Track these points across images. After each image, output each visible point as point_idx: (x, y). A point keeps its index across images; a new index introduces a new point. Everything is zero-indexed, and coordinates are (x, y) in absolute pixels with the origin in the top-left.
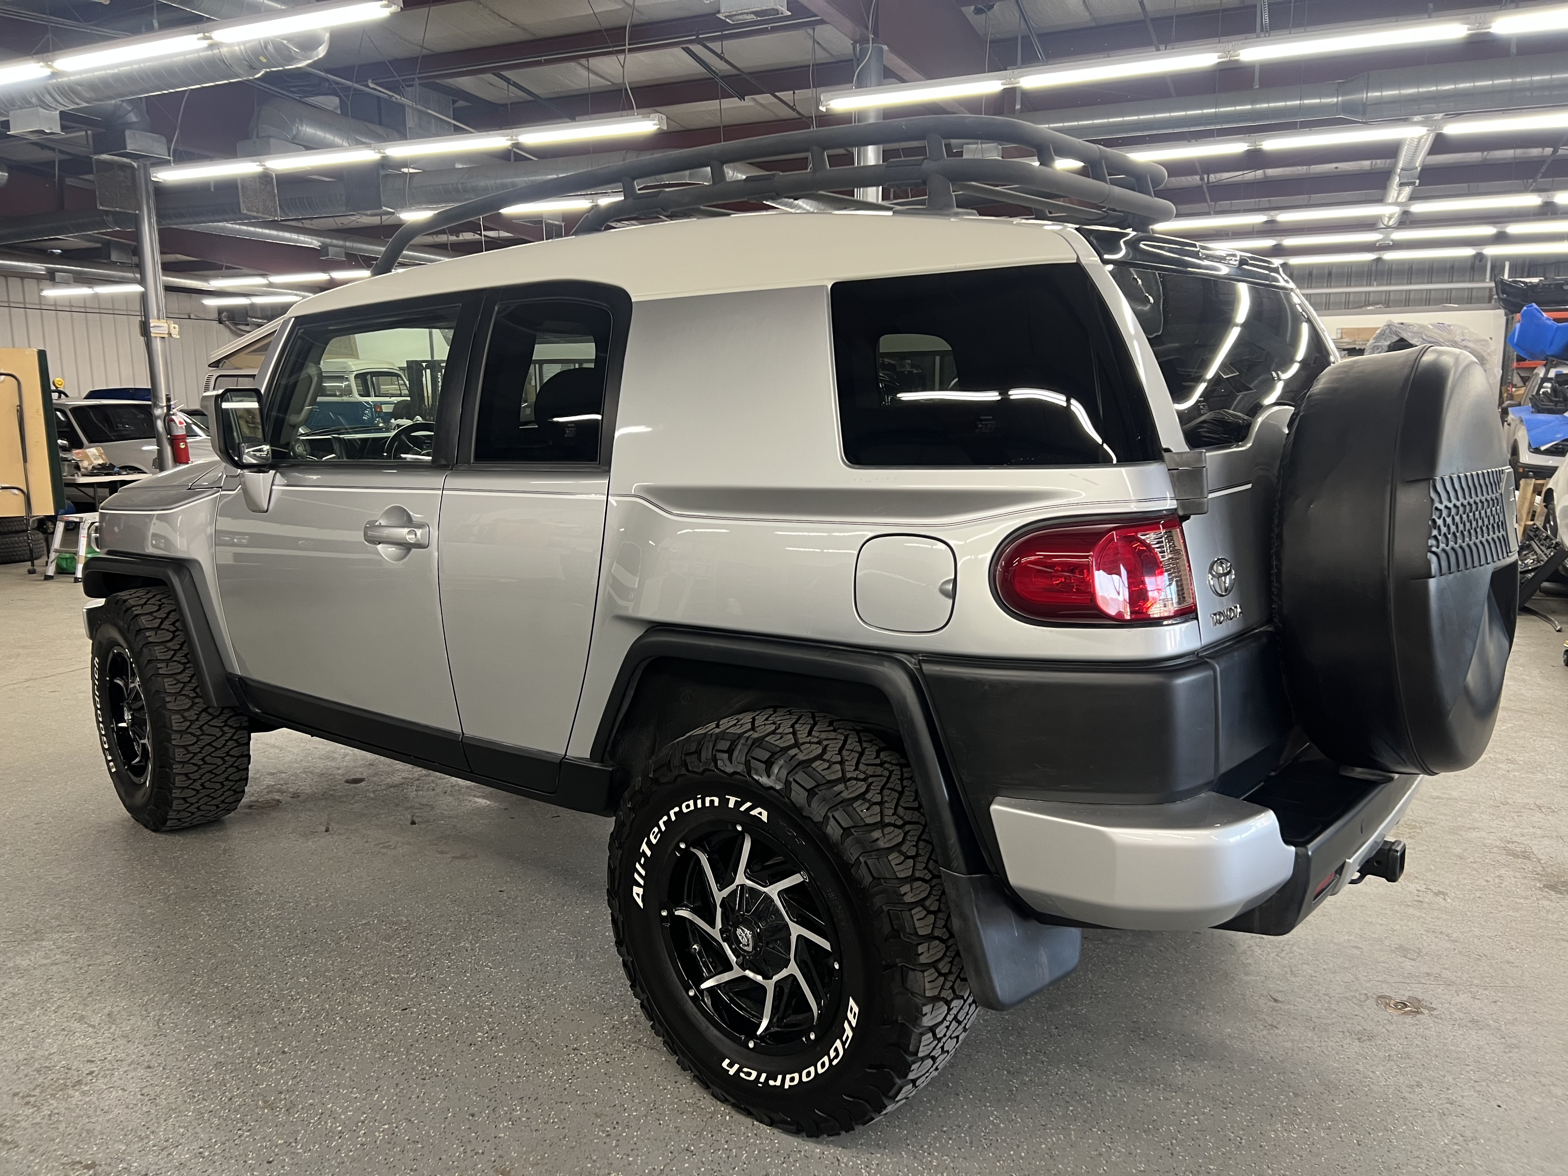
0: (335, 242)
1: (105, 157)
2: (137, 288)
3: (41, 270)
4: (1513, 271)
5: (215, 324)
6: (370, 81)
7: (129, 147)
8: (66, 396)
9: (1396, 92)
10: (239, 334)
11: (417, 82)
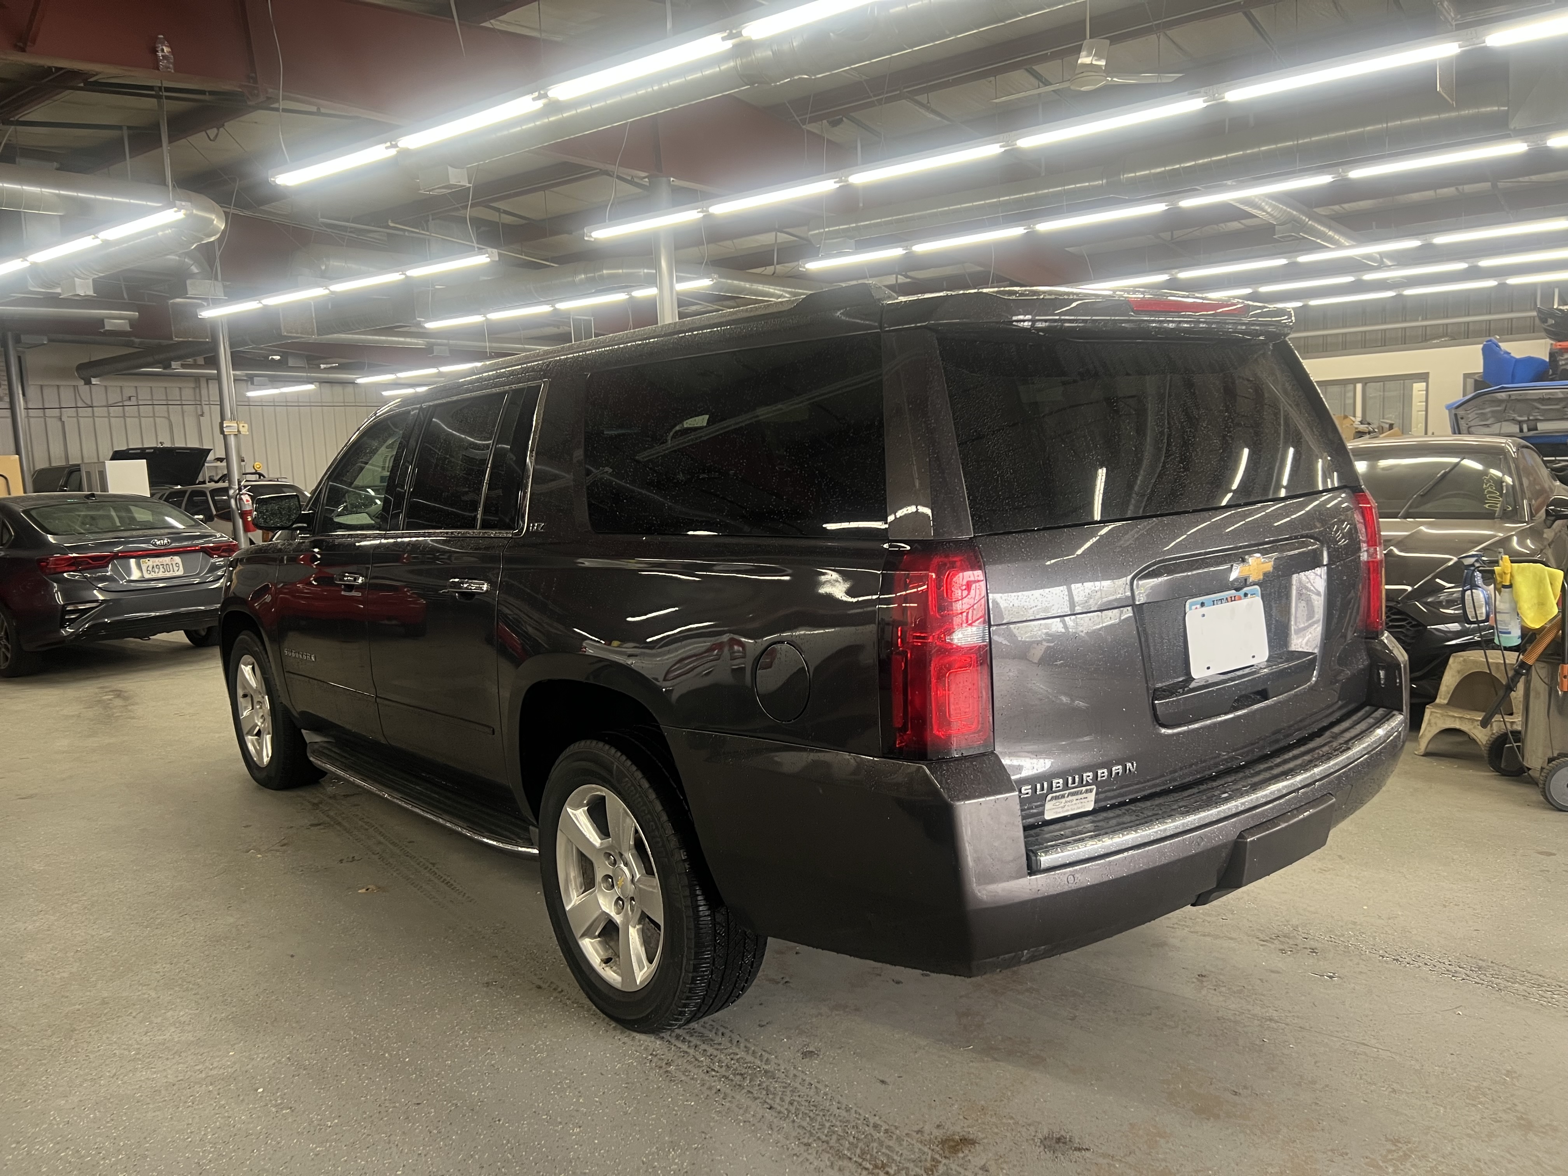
1: (178, 300)
6: (390, 221)
7: (189, 293)
8: (264, 477)
9: (1147, 172)
11: (431, 216)
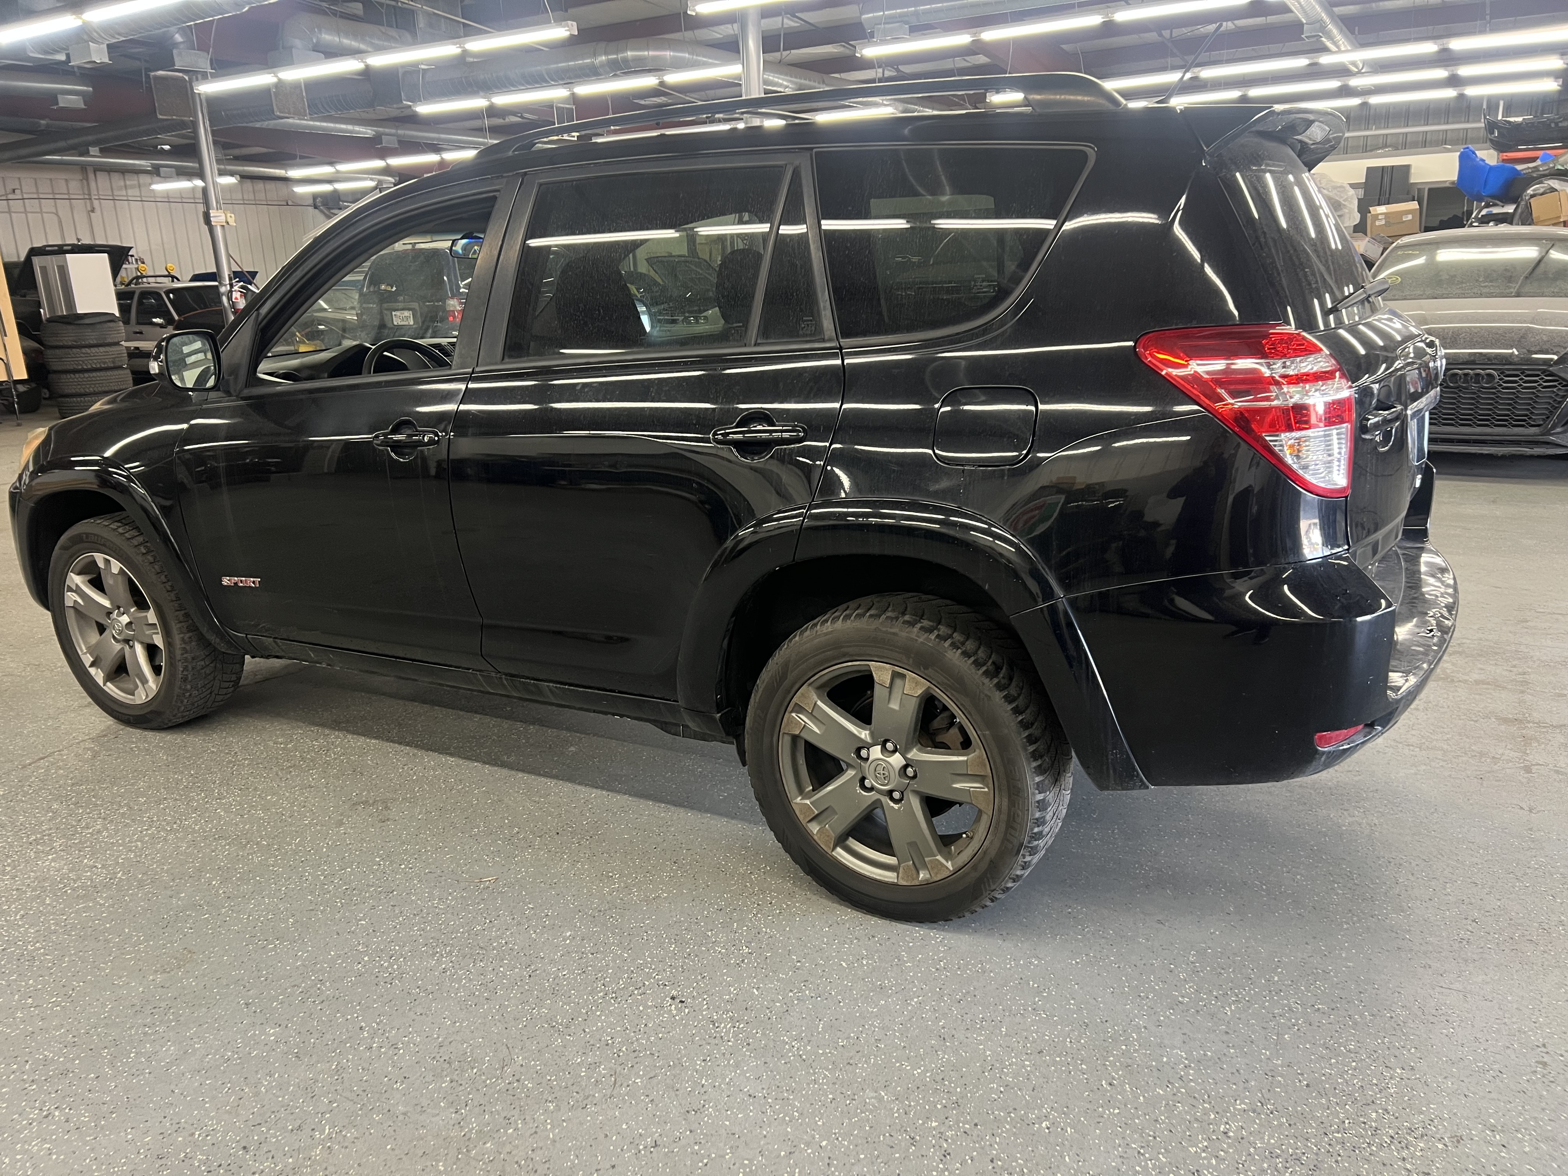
0: (387, 130)
1: (161, 73)
2: (199, 183)
3: (148, 166)
4: (1508, 111)
5: (311, 209)
7: (177, 63)
8: (178, 280)
10: (329, 217)
